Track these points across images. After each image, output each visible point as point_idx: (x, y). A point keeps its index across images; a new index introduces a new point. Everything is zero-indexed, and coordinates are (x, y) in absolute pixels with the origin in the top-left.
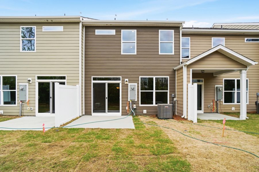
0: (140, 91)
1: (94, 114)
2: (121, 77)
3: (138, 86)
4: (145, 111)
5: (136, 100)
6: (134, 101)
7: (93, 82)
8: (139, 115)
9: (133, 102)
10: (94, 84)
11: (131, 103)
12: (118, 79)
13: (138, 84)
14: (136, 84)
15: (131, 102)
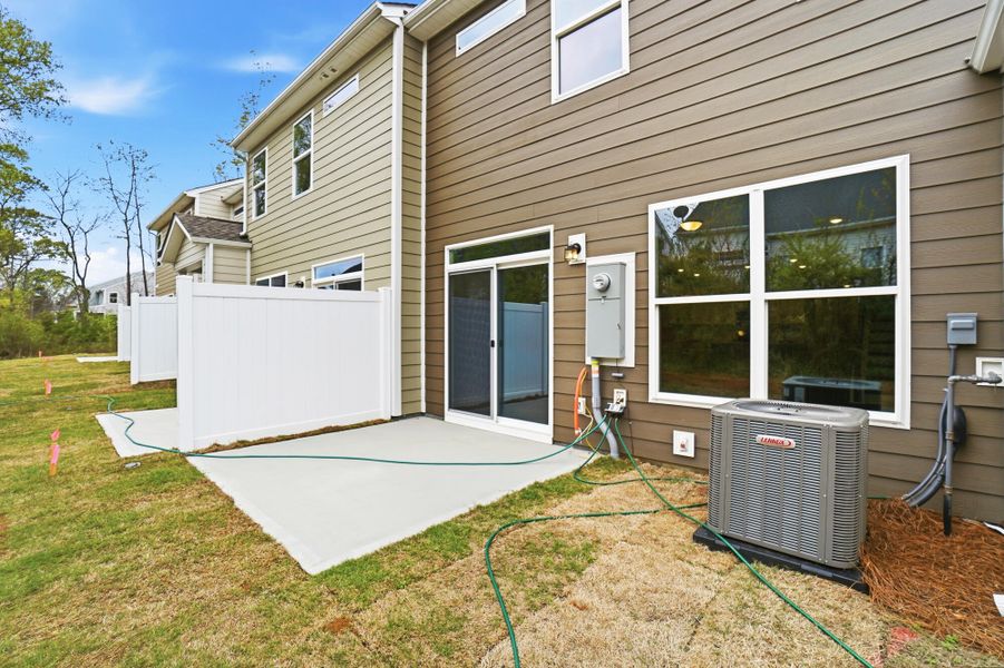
0: (654, 301)
1: (452, 416)
2: (551, 228)
3: (641, 272)
4: (684, 442)
5: (630, 362)
6: (618, 369)
7: (450, 268)
8: (644, 460)
9: (610, 374)
10: (454, 278)
11: (595, 375)
12: (540, 242)
13: (642, 255)
14: (629, 259)
15: (595, 368)
